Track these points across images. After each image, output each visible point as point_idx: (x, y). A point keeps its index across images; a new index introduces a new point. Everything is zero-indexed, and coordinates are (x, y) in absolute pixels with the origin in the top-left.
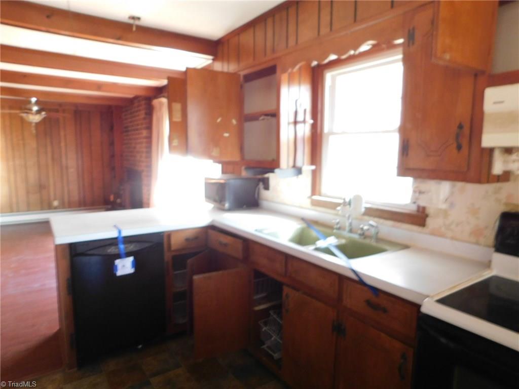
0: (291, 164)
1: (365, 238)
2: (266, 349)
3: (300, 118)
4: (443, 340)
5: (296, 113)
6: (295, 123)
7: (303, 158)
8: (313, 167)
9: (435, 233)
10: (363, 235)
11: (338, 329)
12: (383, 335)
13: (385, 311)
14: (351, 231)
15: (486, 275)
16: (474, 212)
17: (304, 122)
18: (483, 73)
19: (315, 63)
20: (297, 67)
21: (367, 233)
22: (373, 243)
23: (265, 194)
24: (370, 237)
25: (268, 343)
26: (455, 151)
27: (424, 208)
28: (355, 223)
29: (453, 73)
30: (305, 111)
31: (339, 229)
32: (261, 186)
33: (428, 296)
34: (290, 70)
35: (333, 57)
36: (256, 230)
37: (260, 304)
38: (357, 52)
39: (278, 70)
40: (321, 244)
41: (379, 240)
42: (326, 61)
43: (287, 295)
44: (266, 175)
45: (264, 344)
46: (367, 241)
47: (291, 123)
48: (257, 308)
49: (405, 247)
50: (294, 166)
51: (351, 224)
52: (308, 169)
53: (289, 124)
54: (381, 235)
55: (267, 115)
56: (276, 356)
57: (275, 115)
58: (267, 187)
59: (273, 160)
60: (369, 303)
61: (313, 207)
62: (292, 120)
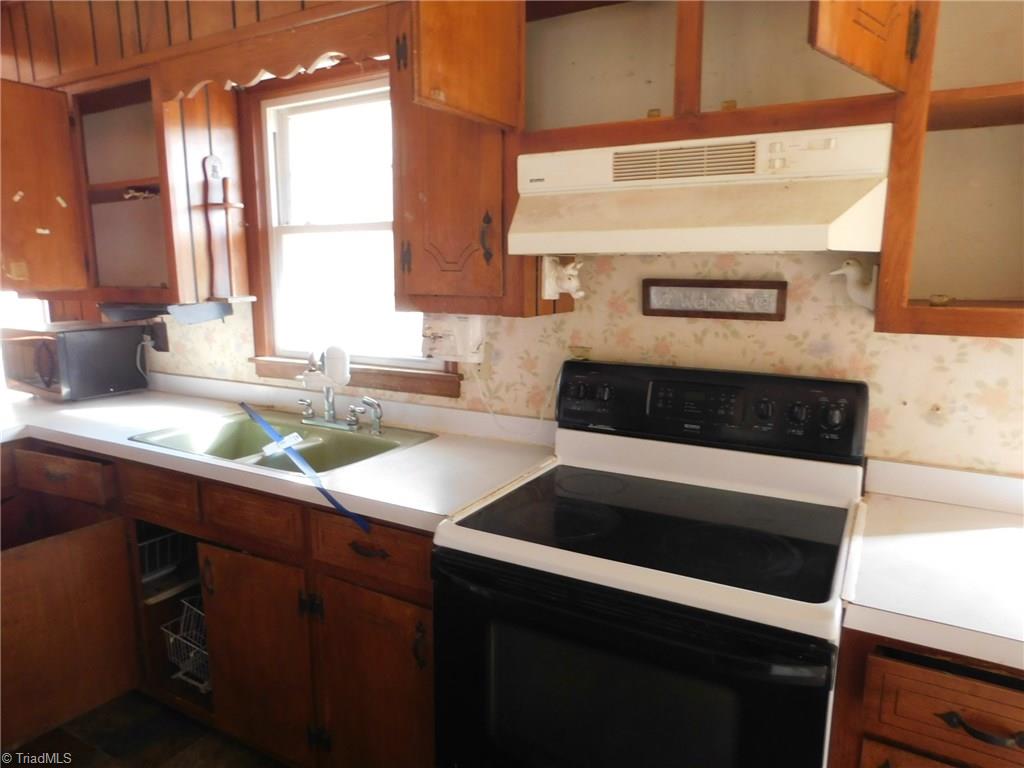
0: (204, 292)
1: (360, 428)
2: (184, 678)
3: (216, 196)
4: (473, 588)
5: (206, 186)
6: (206, 207)
7: (230, 279)
8: (254, 299)
9: (476, 407)
10: (357, 423)
11: (310, 605)
12: (385, 598)
13: (384, 556)
14: (334, 419)
15: (547, 466)
16: (529, 364)
17: (224, 205)
18: (512, 129)
19: (230, 85)
20: (197, 89)
21: (363, 419)
22: (374, 436)
23: (158, 358)
24: (369, 426)
25: (187, 666)
26: (483, 262)
27: (455, 364)
28: (340, 401)
29: (470, 128)
30: (225, 181)
31: (312, 416)
32: (148, 342)
33: (445, 516)
34: (181, 94)
35: (266, 76)
36: (131, 439)
37: (159, 591)
38: (311, 71)
39: (155, 93)
40: (272, 449)
41: (384, 429)
42: (254, 82)
43: (207, 563)
44: (158, 319)
45: (178, 669)
46: (365, 434)
47: (196, 207)
48: (152, 601)
49: (429, 436)
50: (211, 298)
51: (332, 405)
52: (242, 302)
53: (190, 208)
54: (387, 420)
55: (138, 189)
56: (203, 687)
57: (156, 188)
58: (162, 345)
59: (164, 287)
60: (356, 547)
61: (262, 380)
62: (197, 200)
